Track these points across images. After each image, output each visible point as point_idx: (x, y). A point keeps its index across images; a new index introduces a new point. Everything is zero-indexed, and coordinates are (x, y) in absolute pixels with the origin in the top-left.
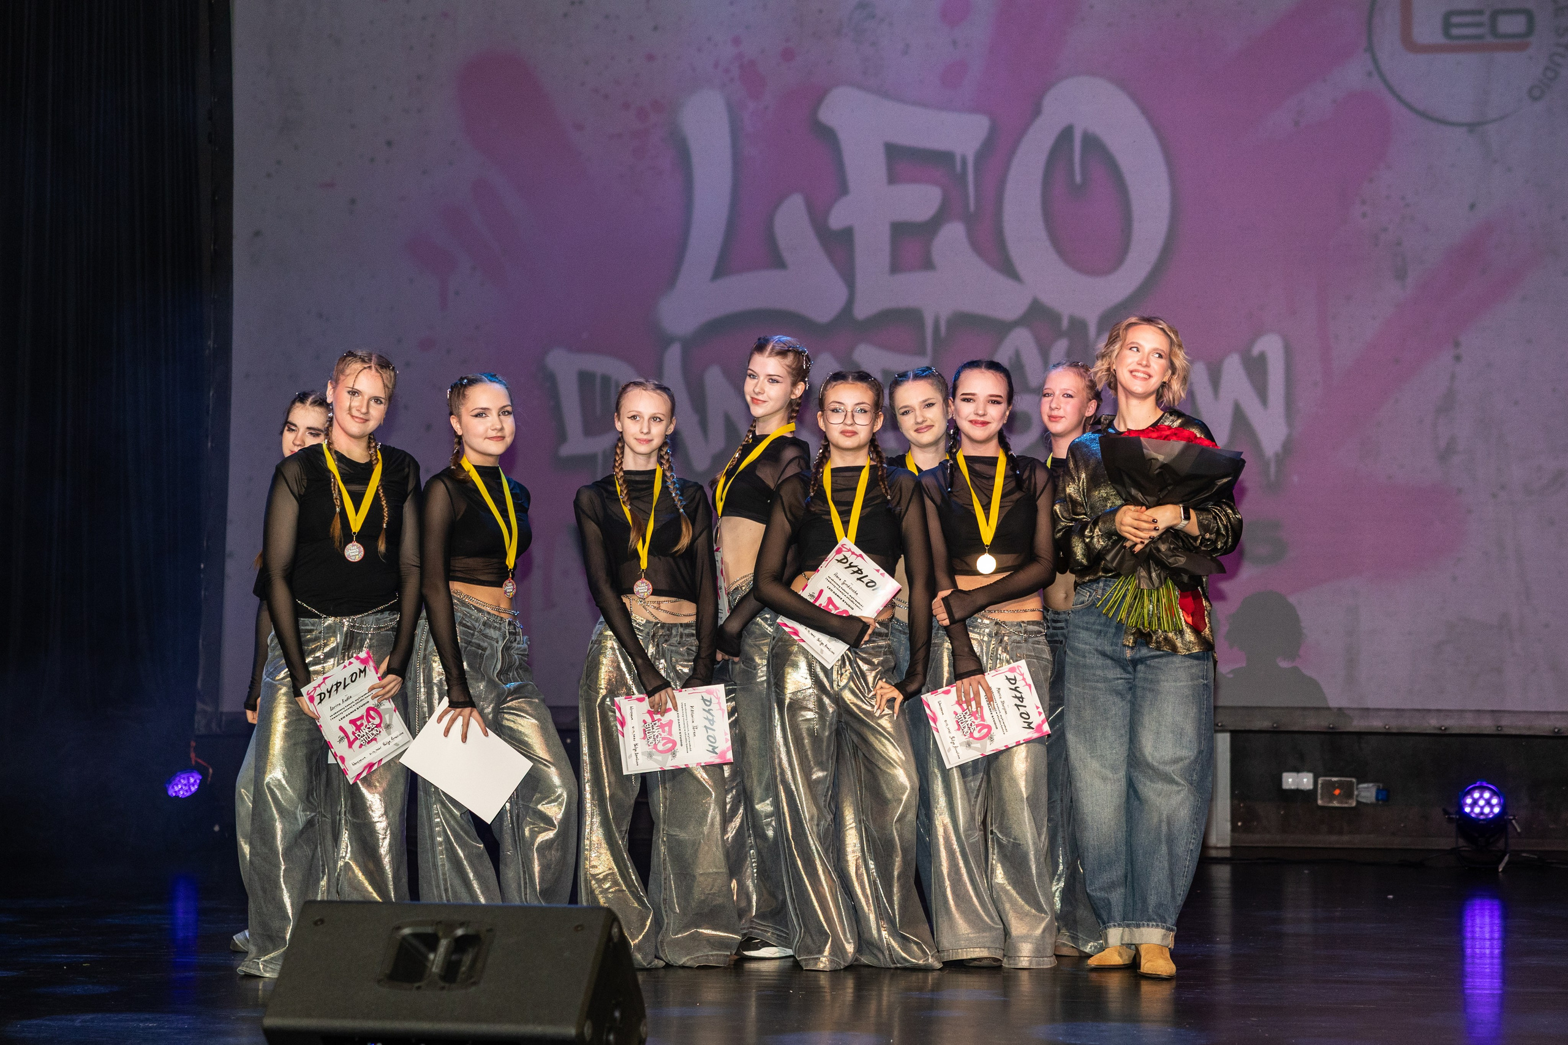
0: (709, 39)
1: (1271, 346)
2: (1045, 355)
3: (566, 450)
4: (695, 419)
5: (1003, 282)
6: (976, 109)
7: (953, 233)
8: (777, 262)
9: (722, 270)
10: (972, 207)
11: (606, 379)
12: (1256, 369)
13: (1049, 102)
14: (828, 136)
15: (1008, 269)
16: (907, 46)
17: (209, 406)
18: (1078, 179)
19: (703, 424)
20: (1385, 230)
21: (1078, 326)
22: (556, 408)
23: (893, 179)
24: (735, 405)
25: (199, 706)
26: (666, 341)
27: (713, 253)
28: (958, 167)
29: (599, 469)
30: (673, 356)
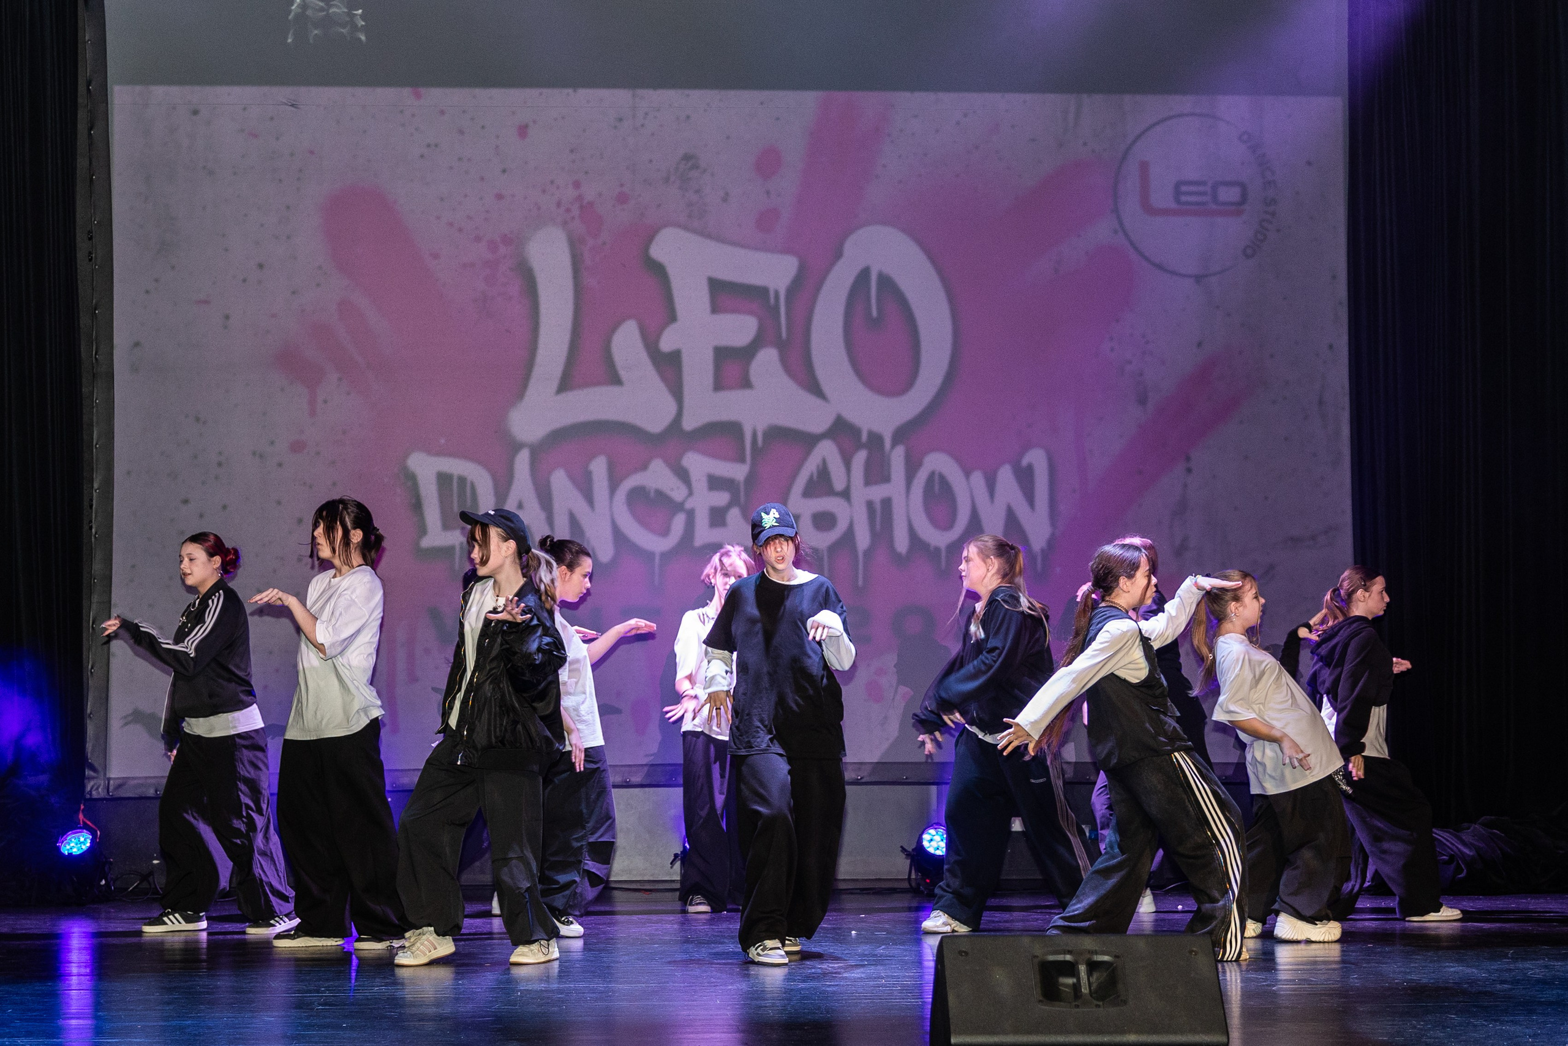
0: (552, 182)
1: (1036, 458)
2: (847, 463)
3: (426, 543)
4: (543, 516)
5: (811, 400)
6: (787, 250)
7: (767, 359)
8: (616, 380)
9: (566, 383)
10: (784, 335)
11: (462, 480)
12: (1025, 478)
13: (848, 247)
14: (659, 271)
15: (814, 387)
16: (727, 194)
17: (91, 500)
18: (874, 313)
20: (1130, 362)
21: (875, 440)
22: (417, 506)
23: (715, 309)
24: (579, 505)
25: (88, 773)
26: (516, 447)
27: (557, 370)
28: (772, 301)
29: (457, 560)
30: (522, 460)
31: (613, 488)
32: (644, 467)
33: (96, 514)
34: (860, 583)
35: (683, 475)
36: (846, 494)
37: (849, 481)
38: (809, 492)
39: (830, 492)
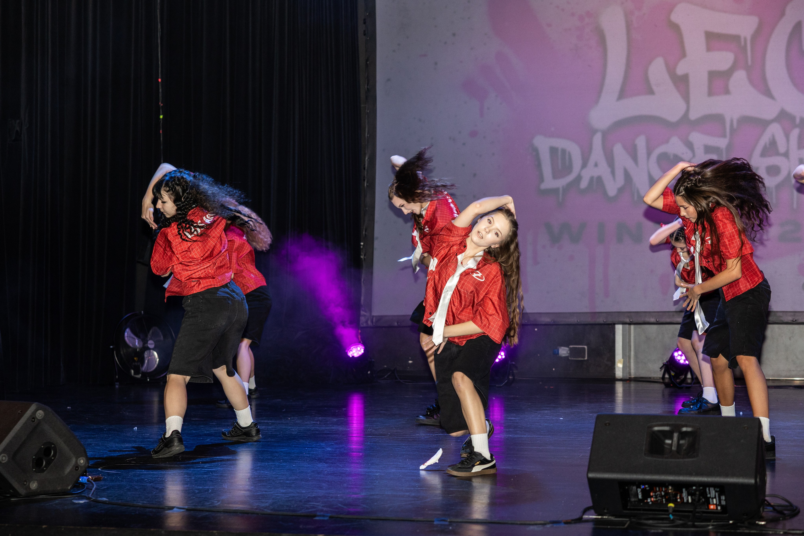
2: (787, 136)
3: (543, 186)
4: (609, 170)
5: (765, 100)
6: (752, 13)
7: (740, 76)
8: (651, 92)
9: (622, 94)
10: (750, 62)
11: (564, 151)
13: (789, 9)
14: (676, 28)
15: (768, 93)
17: (365, 165)
19: (613, 173)
22: (538, 165)
23: (709, 49)
24: (629, 163)
25: (362, 313)
26: (594, 131)
27: (617, 87)
28: (743, 43)
29: (561, 196)
30: (597, 140)
31: (649, 154)
32: (667, 141)
33: (367, 171)
34: (795, 206)
35: (690, 146)
36: (786, 155)
37: (788, 147)
38: (764, 153)
39: (777, 153)
